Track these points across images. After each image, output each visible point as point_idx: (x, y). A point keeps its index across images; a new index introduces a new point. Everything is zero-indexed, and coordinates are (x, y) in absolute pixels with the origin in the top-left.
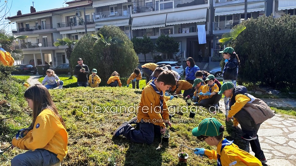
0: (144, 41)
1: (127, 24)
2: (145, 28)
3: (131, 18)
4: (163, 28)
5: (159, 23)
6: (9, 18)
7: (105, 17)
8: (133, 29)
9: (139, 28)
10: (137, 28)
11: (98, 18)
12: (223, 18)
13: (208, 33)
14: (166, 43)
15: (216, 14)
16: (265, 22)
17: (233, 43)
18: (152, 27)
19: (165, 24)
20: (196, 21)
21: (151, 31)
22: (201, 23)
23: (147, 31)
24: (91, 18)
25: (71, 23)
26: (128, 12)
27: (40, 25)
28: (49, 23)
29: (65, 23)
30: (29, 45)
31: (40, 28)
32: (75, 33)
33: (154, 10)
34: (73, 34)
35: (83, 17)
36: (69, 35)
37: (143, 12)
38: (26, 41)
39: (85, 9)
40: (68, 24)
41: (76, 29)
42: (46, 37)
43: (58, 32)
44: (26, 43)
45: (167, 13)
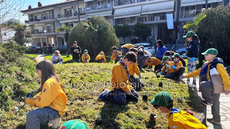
0: (123, 28)
1: (111, 14)
2: (125, 17)
3: (113, 9)
4: (139, 17)
5: (135, 13)
6: (23, 11)
7: (94, 9)
8: (115, 18)
9: (119, 17)
10: (118, 18)
11: (88, 10)
12: (187, 8)
13: (175, 20)
14: (141, 29)
15: (182, 5)
16: (222, 11)
17: (195, 28)
18: (130, 16)
19: (141, 14)
20: (166, 11)
21: (130, 19)
22: (169, 13)
23: (126, 19)
24: (83, 10)
25: (68, 14)
26: (111, 5)
27: (45, 16)
28: (51, 14)
29: (63, 15)
30: (37, 32)
31: (45, 18)
32: (71, 22)
33: (131, 3)
34: (69, 22)
35: (77, 9)
36: (67, 24)
37: (123, 4)
38: (35, 29)
39: (78, 3)
40: (66, 15)
41: (72, 19)
42: (49, 25)
43: (59, 21)
44: (35, 30)
45: (142, 5)
